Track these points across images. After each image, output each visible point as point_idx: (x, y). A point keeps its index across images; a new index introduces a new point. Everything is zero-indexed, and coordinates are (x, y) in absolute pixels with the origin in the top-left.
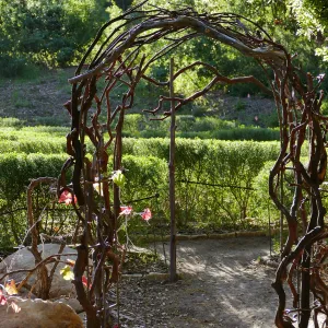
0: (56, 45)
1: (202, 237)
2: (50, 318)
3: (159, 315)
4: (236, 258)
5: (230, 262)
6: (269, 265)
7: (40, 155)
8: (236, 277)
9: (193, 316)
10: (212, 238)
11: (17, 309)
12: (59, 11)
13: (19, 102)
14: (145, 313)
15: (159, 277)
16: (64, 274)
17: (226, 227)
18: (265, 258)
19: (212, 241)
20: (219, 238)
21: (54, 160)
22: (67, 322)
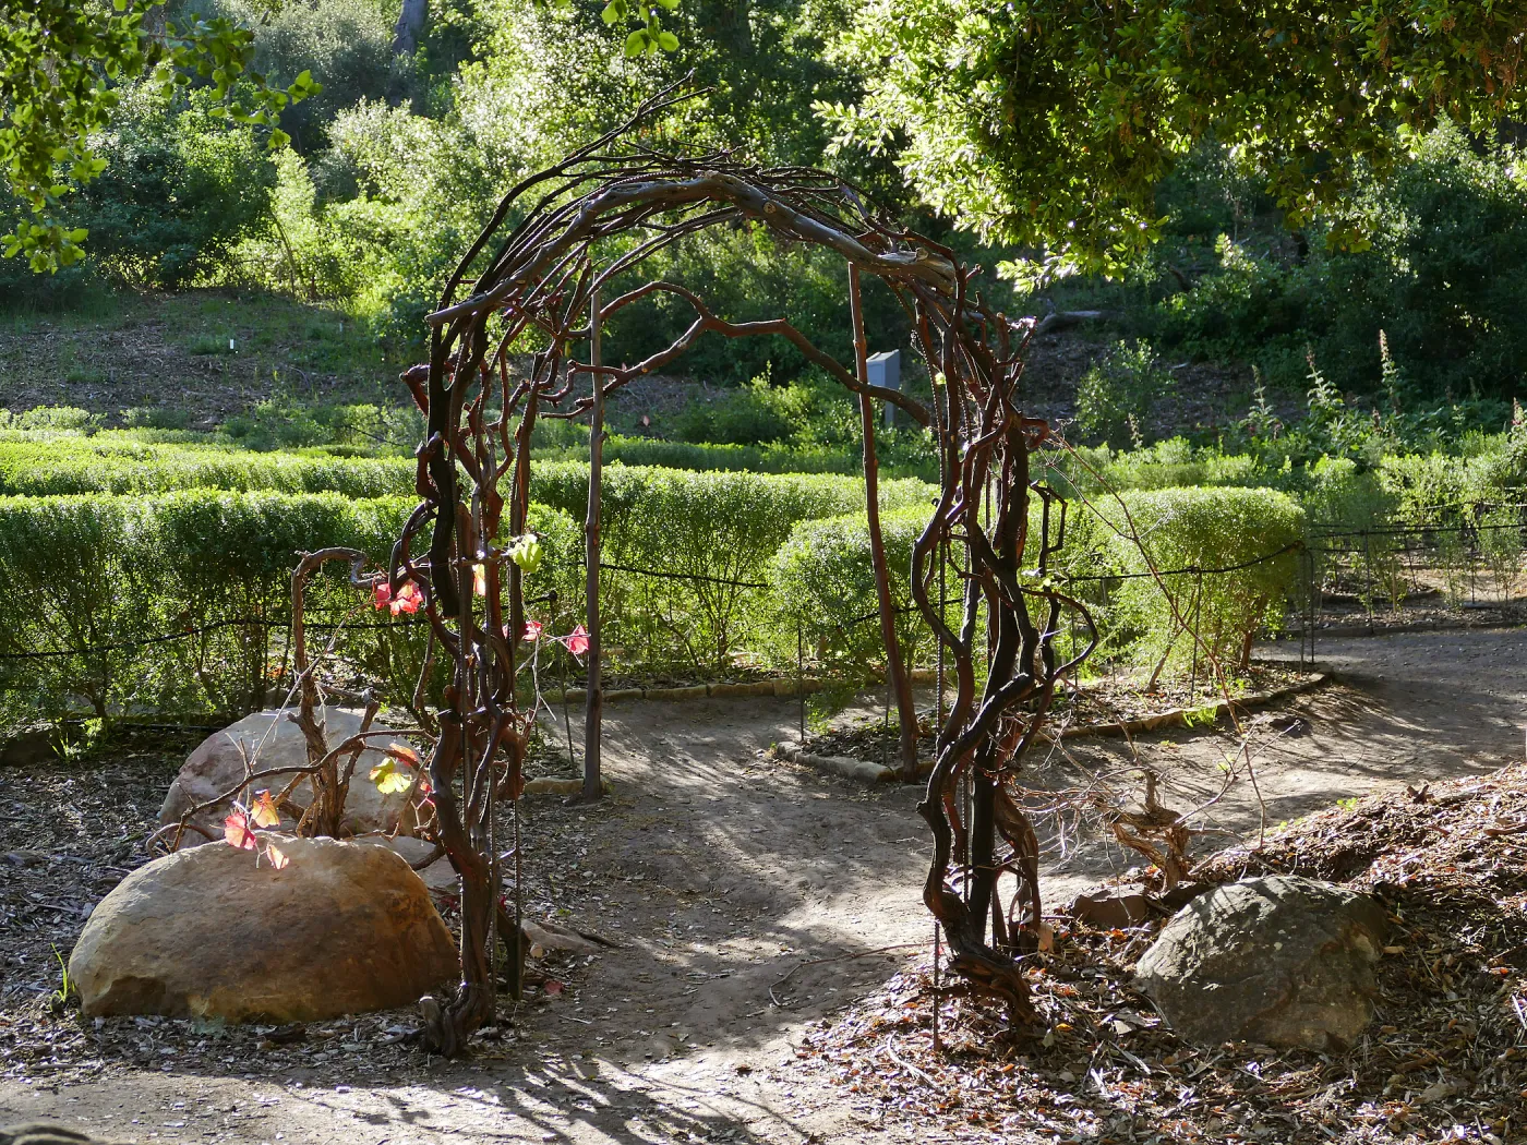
0: (155, 238)
1: (631, 696)
2: (357, 883)
3: (576, 877)
4: (719, 746)
5: (706, 753)
6: (801, 762)
7: (274, 495)
8: (731, 788)
9: (657, 880)
10: (655, 698)
11: (279, 859)
12: (162, 160)
13: (78, 370)
14: (544, 874)
15: (557, 789)
16: (380, 780)
17: (682, 673)
18: (789, 746)
19: (654, 705)
20: (668, 698)
21: (309, 508)
22: (397, 894)
